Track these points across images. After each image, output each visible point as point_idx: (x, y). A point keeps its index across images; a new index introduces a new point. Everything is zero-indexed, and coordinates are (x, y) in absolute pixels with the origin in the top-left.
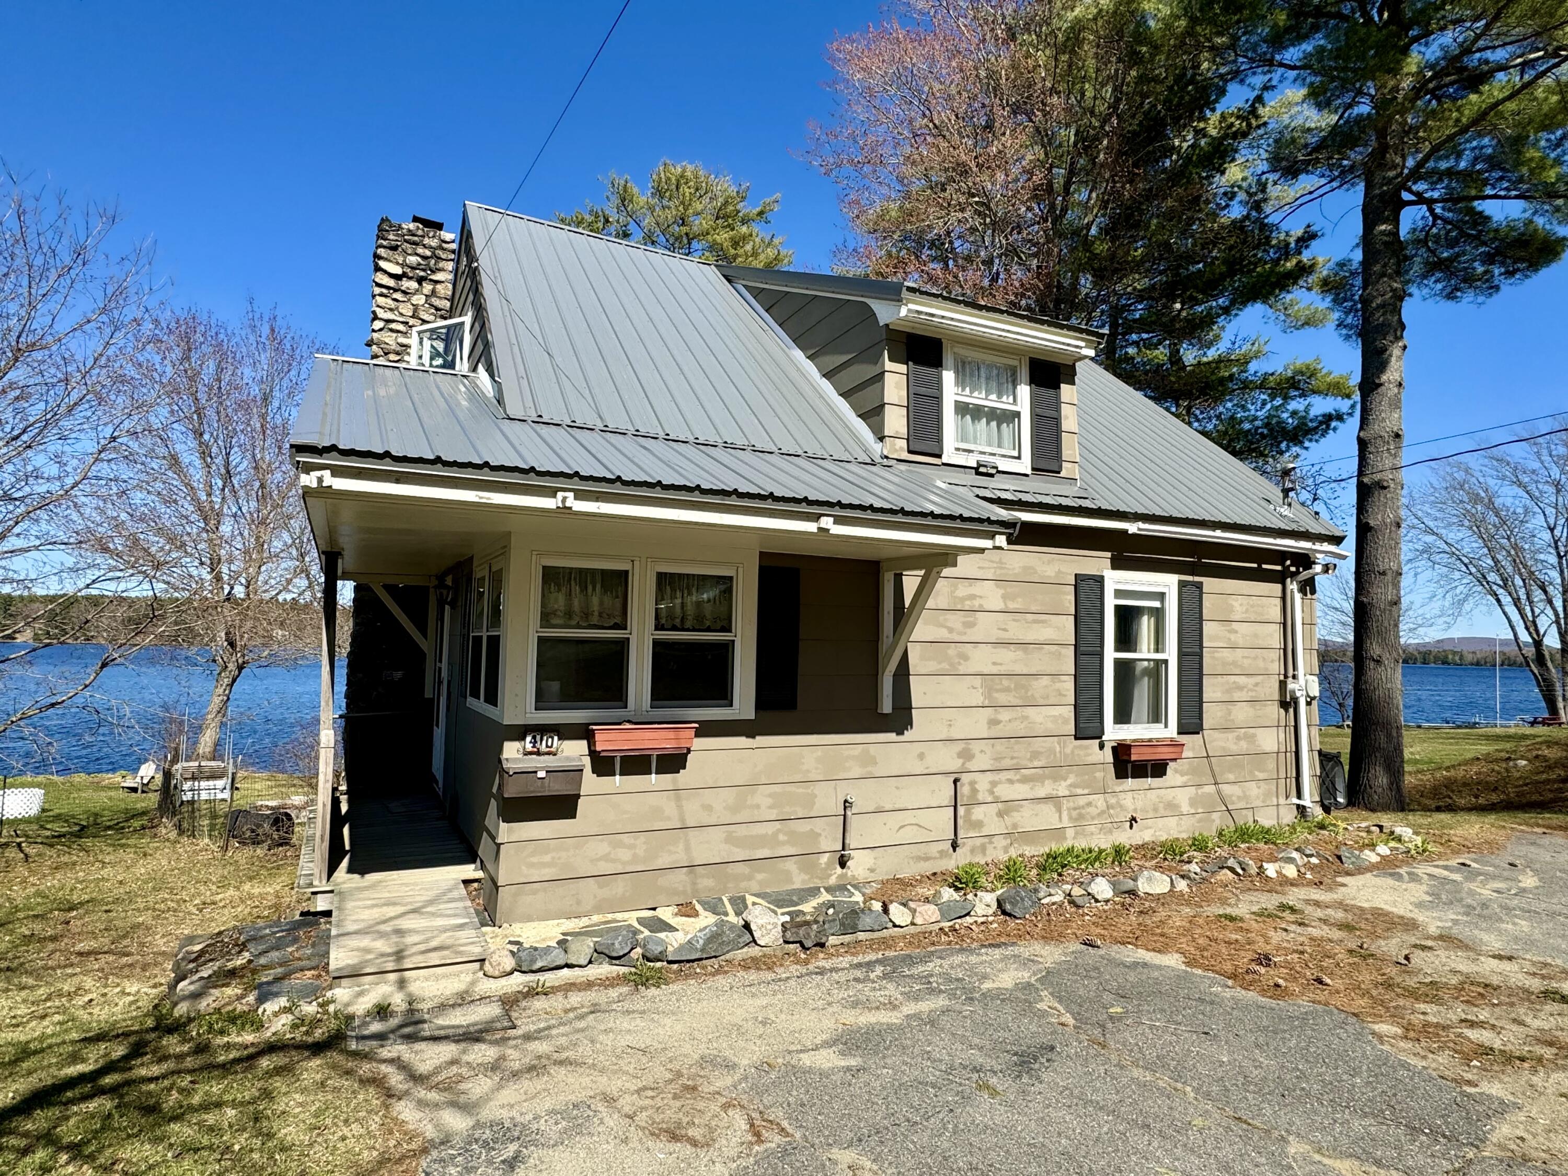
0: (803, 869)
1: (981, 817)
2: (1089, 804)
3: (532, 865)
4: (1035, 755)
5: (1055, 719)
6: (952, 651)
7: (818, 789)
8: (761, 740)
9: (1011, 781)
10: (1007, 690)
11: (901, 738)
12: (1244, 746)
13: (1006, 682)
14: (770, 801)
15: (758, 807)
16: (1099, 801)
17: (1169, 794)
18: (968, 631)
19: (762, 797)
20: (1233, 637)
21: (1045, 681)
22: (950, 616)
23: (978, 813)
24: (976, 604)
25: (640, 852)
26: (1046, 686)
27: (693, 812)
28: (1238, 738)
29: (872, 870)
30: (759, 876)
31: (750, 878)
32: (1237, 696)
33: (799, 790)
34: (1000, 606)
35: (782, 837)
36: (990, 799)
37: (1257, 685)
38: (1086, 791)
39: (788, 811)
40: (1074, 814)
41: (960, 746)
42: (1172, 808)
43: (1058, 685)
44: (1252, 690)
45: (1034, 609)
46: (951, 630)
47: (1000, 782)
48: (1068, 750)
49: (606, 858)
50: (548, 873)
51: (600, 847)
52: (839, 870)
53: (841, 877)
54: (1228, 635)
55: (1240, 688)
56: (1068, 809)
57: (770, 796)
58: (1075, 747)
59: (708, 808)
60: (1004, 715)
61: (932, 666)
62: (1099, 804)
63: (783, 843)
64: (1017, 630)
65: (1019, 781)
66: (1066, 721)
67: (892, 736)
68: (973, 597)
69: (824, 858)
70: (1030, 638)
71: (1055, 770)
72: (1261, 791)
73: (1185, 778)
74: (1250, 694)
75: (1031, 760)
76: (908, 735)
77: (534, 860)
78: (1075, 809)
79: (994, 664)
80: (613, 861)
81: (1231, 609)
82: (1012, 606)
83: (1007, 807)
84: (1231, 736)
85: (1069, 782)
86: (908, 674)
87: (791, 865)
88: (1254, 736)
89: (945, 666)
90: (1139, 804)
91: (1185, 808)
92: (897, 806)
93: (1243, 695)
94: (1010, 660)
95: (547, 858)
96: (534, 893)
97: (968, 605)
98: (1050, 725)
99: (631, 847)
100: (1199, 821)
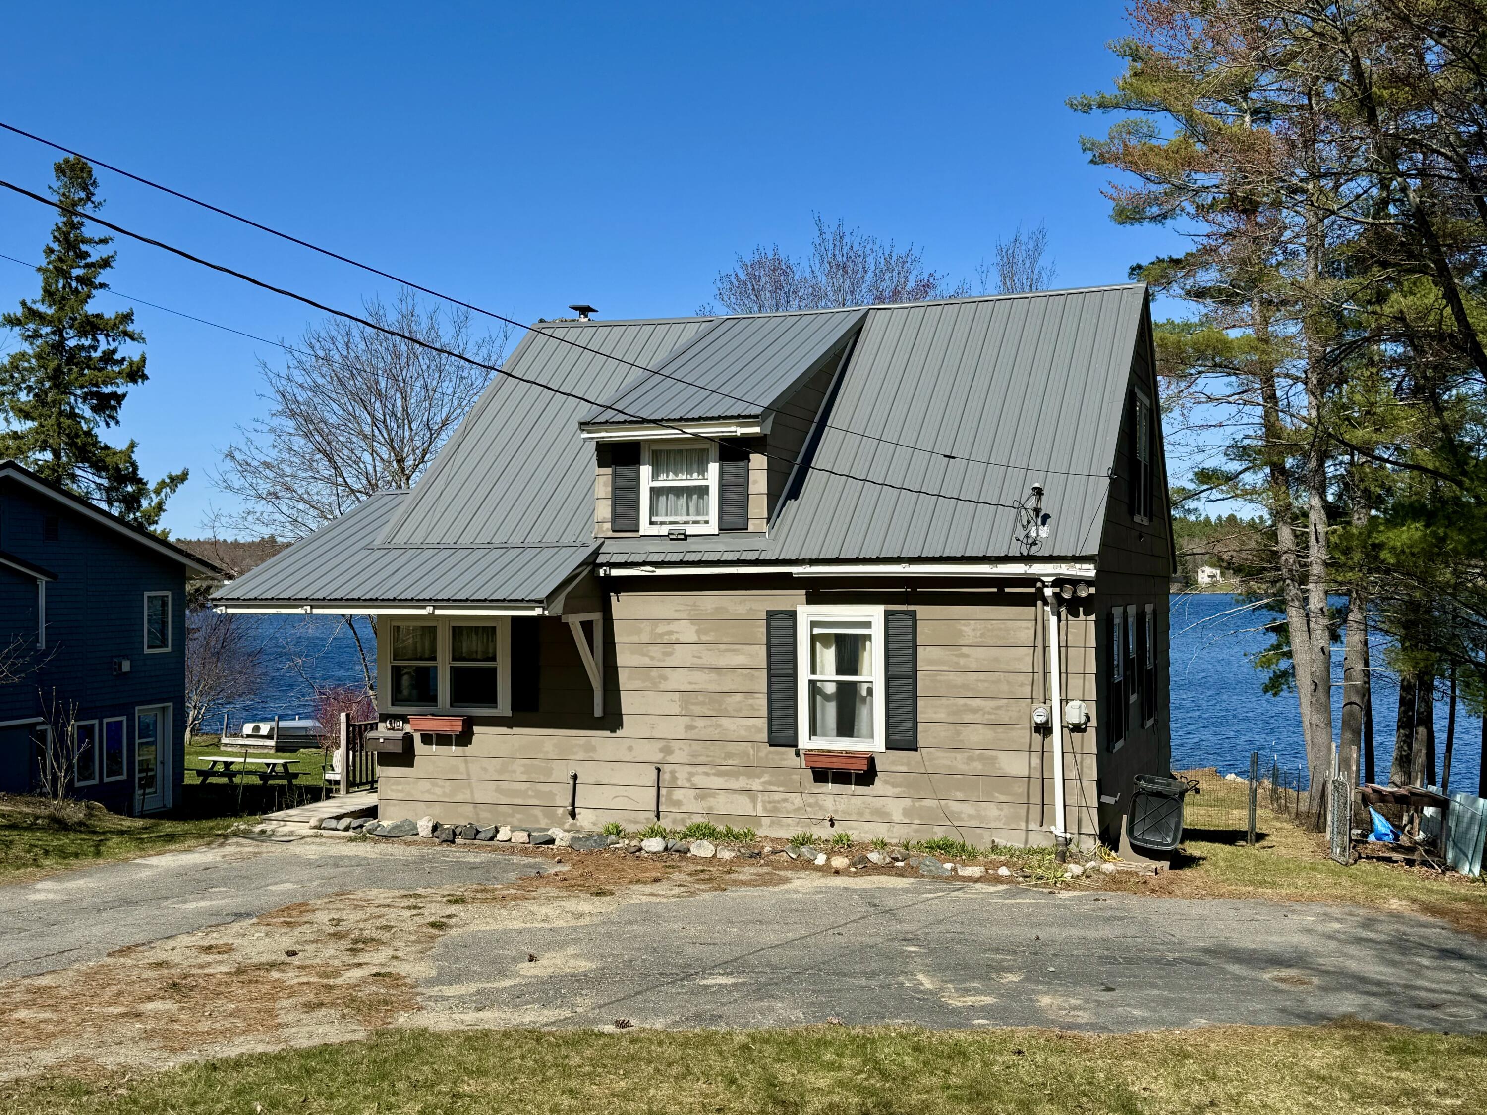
0: (546, 815)
1: (681, 797)
2: (785, 800)
3: (392, 790)
4: (729, 755)
5: (748, 728)
6: (654, 673)
7: (555, 764)
8: (516, 730)
9: (707, 774)
10: (703, 703)
11: (613, 735)
12: (977, 766)
13: (701, 698)
14: (522, 769)
15: (515, 772)
16: (796, 800)
17: (878, 803)
18: (667, 658)
19: (518, 766)
20: (962, 661)
21: (738, 697)
22: (651, 647)
23: (678, 795)
24: (673, 638)
25: (447, 791)
26: (739, 702)
27: (475, 770)
28: (971, 759)
29: (595, 824)
30: (519, 816)
31: (512, 816)
32: (968, 718)
33: (542, 764)
34: (694, 638)
35: (530, 793)
36: (688, 785)
37: (999, 708)
38: (781, 789)
39: (535, 777)
40: (769, 806)
41: (661, 744)
42: (882, 816)
43: (751, 701)
44: (989, 713)
45: (725, 640)
46: (652, 658)
47: (698, 774)
48: (762, 754)
49: (428, 791)
50: (400, 796)
51: (425, 785)
52: (571, 820)
53: (571, 825)
54: (955, 659)
55: (975, 711)
56: (763, 802)
57: (524, 765)
58: (770, 752)
59: (485, 769)
60: (700, 723)
61: (638, 684)
62: (796, 802)
63: (531, 797)
64: (710, 658)
65: (714, 774)
66: (760, 731)
67: (607, 733)
68: (670, 633)
69: (560, 811)
70: (722, 662)
71: (749, 769)
72: (1002, 813)
73: (897, 791)
74: (987, 716)
75: (725, 759)
76: (619, 733)
77: (394, 787)
78: (770, 802)
79: (690, 683)
80: (434, 794)
81: (960, 634)
82: (704, 638)
83: (704, 793)
84: (959, 756)
85: (763, 780)
86: (618, 691)
87: (537, 811)
88: (995, 758)
89: (648, 684)
90: (841, 807)
91: (897, 817)
92: (612, 782)
93: (978, 718)
94: (703, 680)
95: (400, 788)
96: (394, 805)
97: (666, 639)
98: (743, 733)
99: (442, 787)
100: (916, 831)
